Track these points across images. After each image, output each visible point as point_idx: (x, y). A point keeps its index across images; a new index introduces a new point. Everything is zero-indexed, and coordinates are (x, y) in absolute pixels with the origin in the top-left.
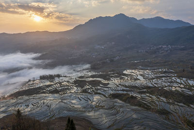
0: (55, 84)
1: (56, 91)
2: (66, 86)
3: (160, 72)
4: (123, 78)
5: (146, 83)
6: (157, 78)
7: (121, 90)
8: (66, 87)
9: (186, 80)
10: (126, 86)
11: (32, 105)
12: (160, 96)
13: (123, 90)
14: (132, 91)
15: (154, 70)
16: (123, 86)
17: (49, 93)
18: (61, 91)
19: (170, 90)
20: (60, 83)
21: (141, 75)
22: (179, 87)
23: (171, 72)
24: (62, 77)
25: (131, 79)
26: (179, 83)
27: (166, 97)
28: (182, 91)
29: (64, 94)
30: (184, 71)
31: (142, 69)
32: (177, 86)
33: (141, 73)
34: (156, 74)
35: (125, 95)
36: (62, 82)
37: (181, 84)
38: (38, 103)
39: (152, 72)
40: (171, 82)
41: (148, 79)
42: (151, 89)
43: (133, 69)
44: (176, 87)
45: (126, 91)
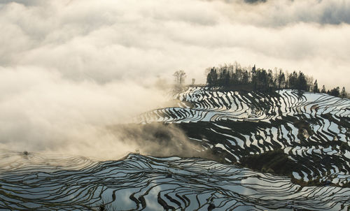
0: (276, 124)
1: (275, 163)
2: (333, 144)
8: (330, 151)
11: (160, 201)
17: (241, 165)
18: (302, 164)
20: (303, 123)
24: (316, 90)
29: (317, 184)
36: (315, 120)
38: (184, 198)
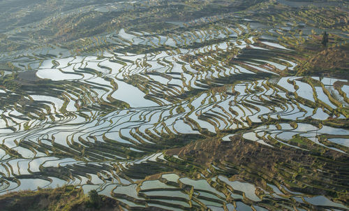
3: (223, 55)
4: (41, 104)
5: (162, 121)
6: (211, 86)
7: (34, 176)
9: (338, 85)
10: (58, 151)
12: (229, 174)
13: (45, 173)
14: (94, 170)
15: (196, 46)
16: (43, 148)
19: (270, 141)
21: (133, 80)
22: (308, 121)
23: (274, 55)
25: (82, 108)
26: (307, 103)
27: (254, 178)
28: (323, 137)
30: (325, 41)
31: (135, 49)
32: (301, 116)
33: (133, 70)
34: (206, 66)
35: (58, 196)
37: (316, 105)
39: (188, 59)
40: (275, 102)
41: (171, 99)
42: (188, 148)
43: (90, 51)
44: (294, 123)
45: (62, 173)
